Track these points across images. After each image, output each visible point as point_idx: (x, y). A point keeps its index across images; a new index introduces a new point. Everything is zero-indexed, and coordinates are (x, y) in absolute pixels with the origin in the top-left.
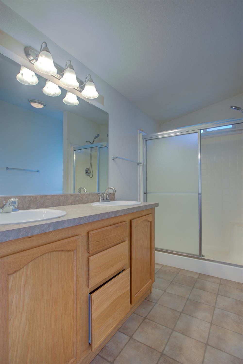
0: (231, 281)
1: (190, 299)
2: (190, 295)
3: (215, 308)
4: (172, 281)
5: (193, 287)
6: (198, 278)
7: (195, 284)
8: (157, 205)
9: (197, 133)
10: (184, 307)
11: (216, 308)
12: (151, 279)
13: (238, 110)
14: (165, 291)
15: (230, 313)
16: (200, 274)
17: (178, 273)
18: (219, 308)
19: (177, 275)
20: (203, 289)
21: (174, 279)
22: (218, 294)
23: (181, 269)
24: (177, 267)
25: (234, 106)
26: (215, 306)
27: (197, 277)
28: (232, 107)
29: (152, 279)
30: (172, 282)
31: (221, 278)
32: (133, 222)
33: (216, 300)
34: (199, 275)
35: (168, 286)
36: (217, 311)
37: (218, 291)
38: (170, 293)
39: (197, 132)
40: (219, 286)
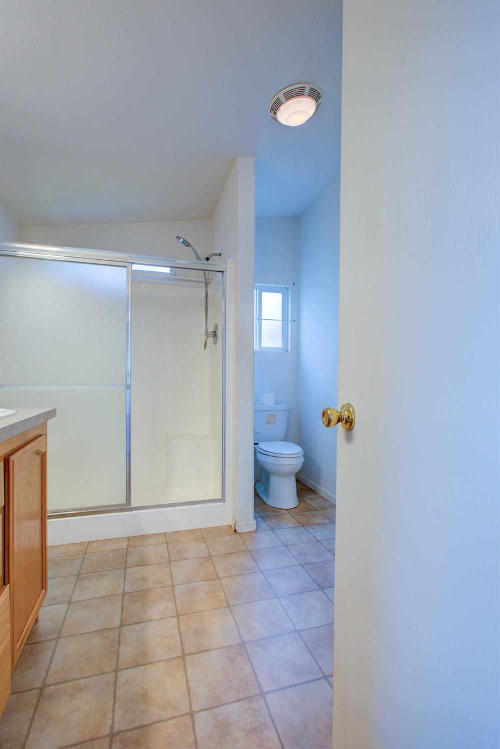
0: (180, 531)
1: (127, 593)
2: (124, 584)
3: (173, 586)
4: (79, 572)
5: (126, 568)
6: (128, 547)
7: (126, 561)
8: (52, 414)
9: (125, 269)
10: (122, 614)
11: (175, 585)
12: (42, 588)
13: (188, 246)
14: (70, 603)
15: (198, 584)
16: (128, 538)
17: (86, 552)
18: (179, 584)
19: (85, 556)
20: (143, 563)
21: (81, 568)
22: (170, 561)
23: (89, 542)
24: (79, 542)
25: (183, 239)
26: (173, 583)
27: (124, 545)
28: (178, 238)
29: (45, 589)
30: (78, 576)
31: (165, 533)
32: (13, 461)
33: (171, 573)
34: (128, 540)
35: (74, 588)
36: (179, 590)
37: (169, 556)
38: (82, 601)
39: (126, 267)
40: (167, 547)
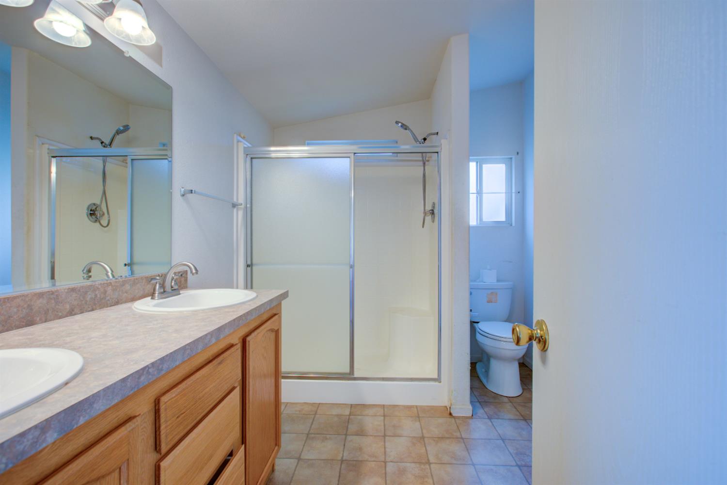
0: (397, 405)
1: (346, 460)
2: (343, 451)
3: (385, 462)
4: (309, 432)
5: (346, 435)
6: (350, 415)
7: (347, 428)
8: (285, 295)
9: (349, 159)
10: (339, 481)
11: (387, 462)
12: (276, 445)
13: (406, 129)
14: (299, 459)
15: (408, 464)
16: (351, 405)
17: (316, 414)
18: (391, 462)
19: (314, 417)
20: (361, 433)
21: (311, 427)
22: (385, 436)
23: (319, 404)
24: (312, 402)
25: (401, 123)
26: (385, 459)
27: (347, 412)
28: (397, 123)
29: (278, 446)
30: (308, 434)
31: (384, 405)
32: (249, 341)
33: (385, 448)
34: (351, 407)
35: (304, 446)
36: (390, 467)
37: (385, 430)
38: (309, 460)
39: (349, 157)
40: (384, 420)
